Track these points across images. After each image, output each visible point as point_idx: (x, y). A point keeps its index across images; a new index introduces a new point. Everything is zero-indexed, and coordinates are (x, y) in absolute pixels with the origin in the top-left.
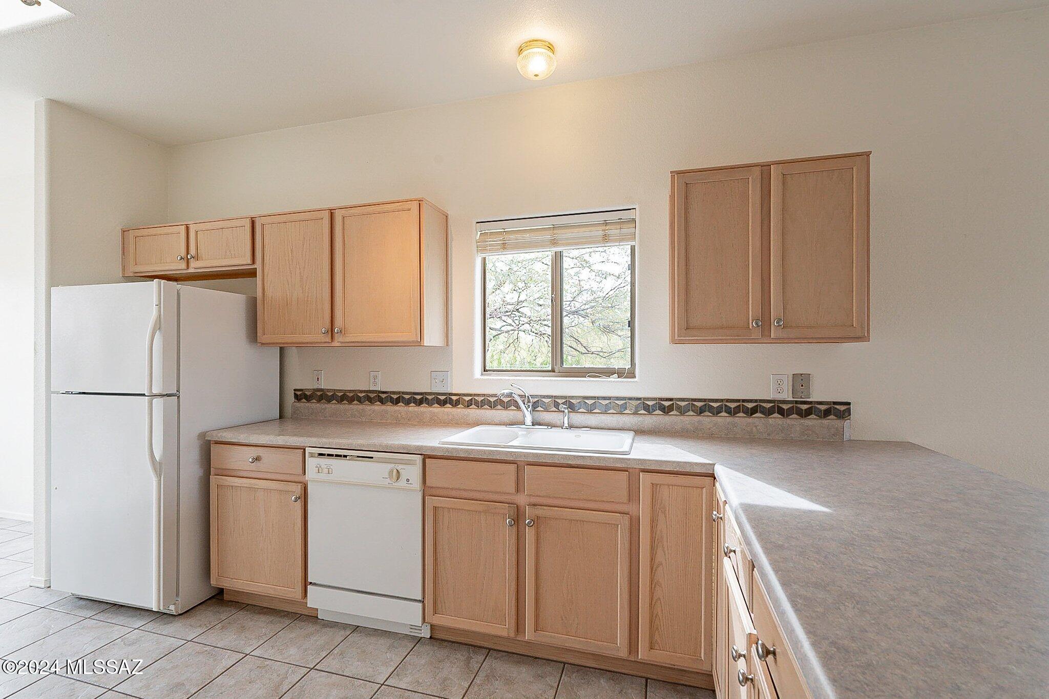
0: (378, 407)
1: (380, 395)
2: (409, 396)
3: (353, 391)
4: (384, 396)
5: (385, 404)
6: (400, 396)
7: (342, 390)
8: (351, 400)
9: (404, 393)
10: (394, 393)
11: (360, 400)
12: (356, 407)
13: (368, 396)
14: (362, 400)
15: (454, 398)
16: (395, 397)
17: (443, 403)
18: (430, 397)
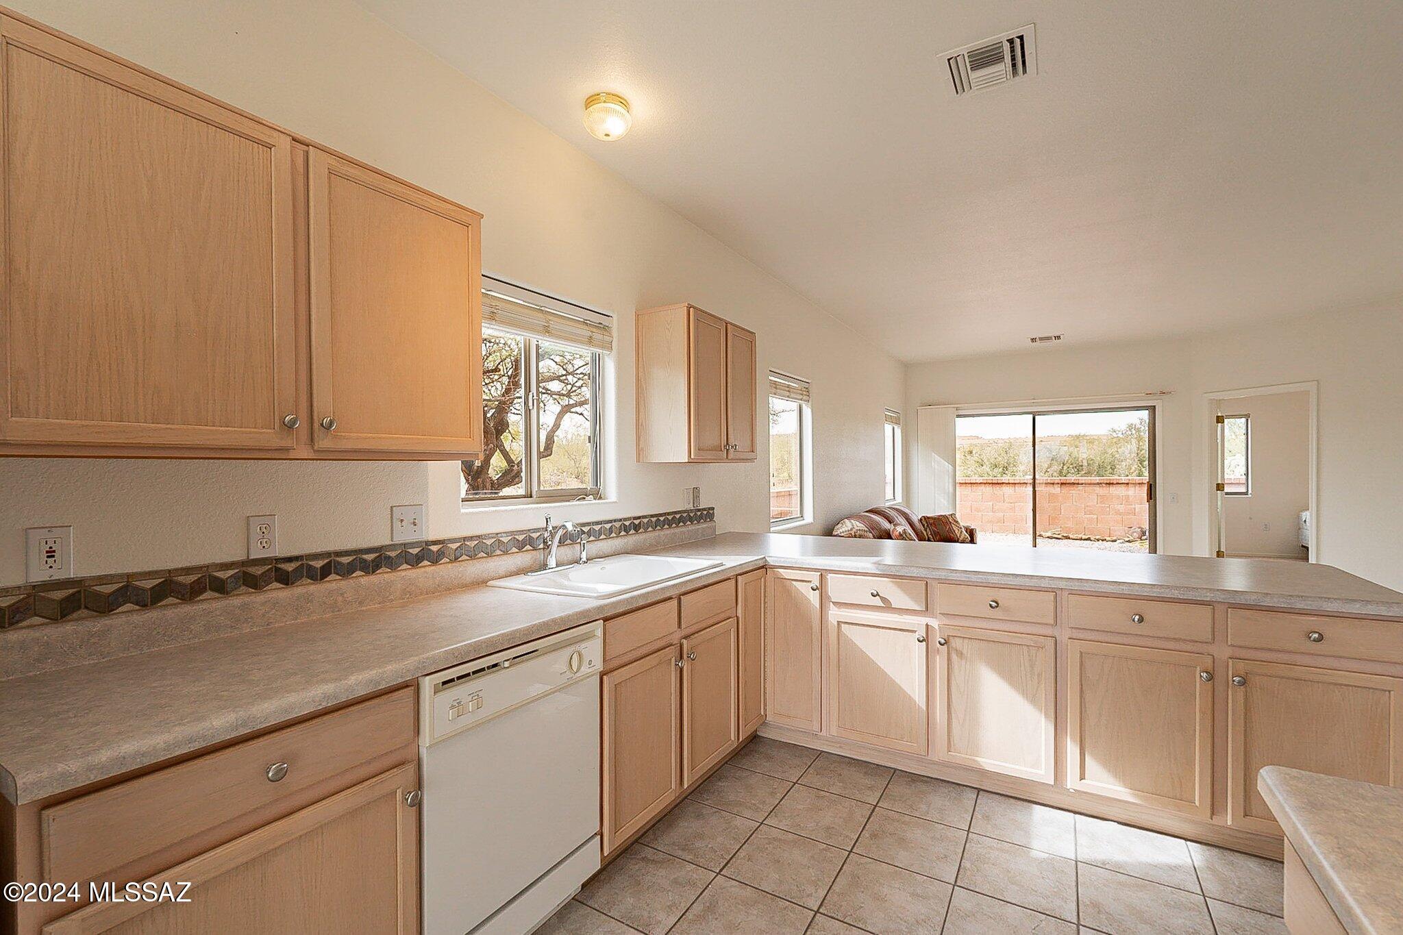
0: (277, 593)
1: (279, 566)
2: (350, 559)
3: (201, 568)
4: (290, 567)
5: (293, 583)
6: (330, 563)
7: (156, 572)
8: (191, 593)
9: (339, 554)
10: (316, 556)
11: (221, 587)
12: (211, 606)
13: (245, 573)
14: (229, 586)
15: (434, 548)
16: (319, 564)
17: (415, 561)
18: (393, 554)
